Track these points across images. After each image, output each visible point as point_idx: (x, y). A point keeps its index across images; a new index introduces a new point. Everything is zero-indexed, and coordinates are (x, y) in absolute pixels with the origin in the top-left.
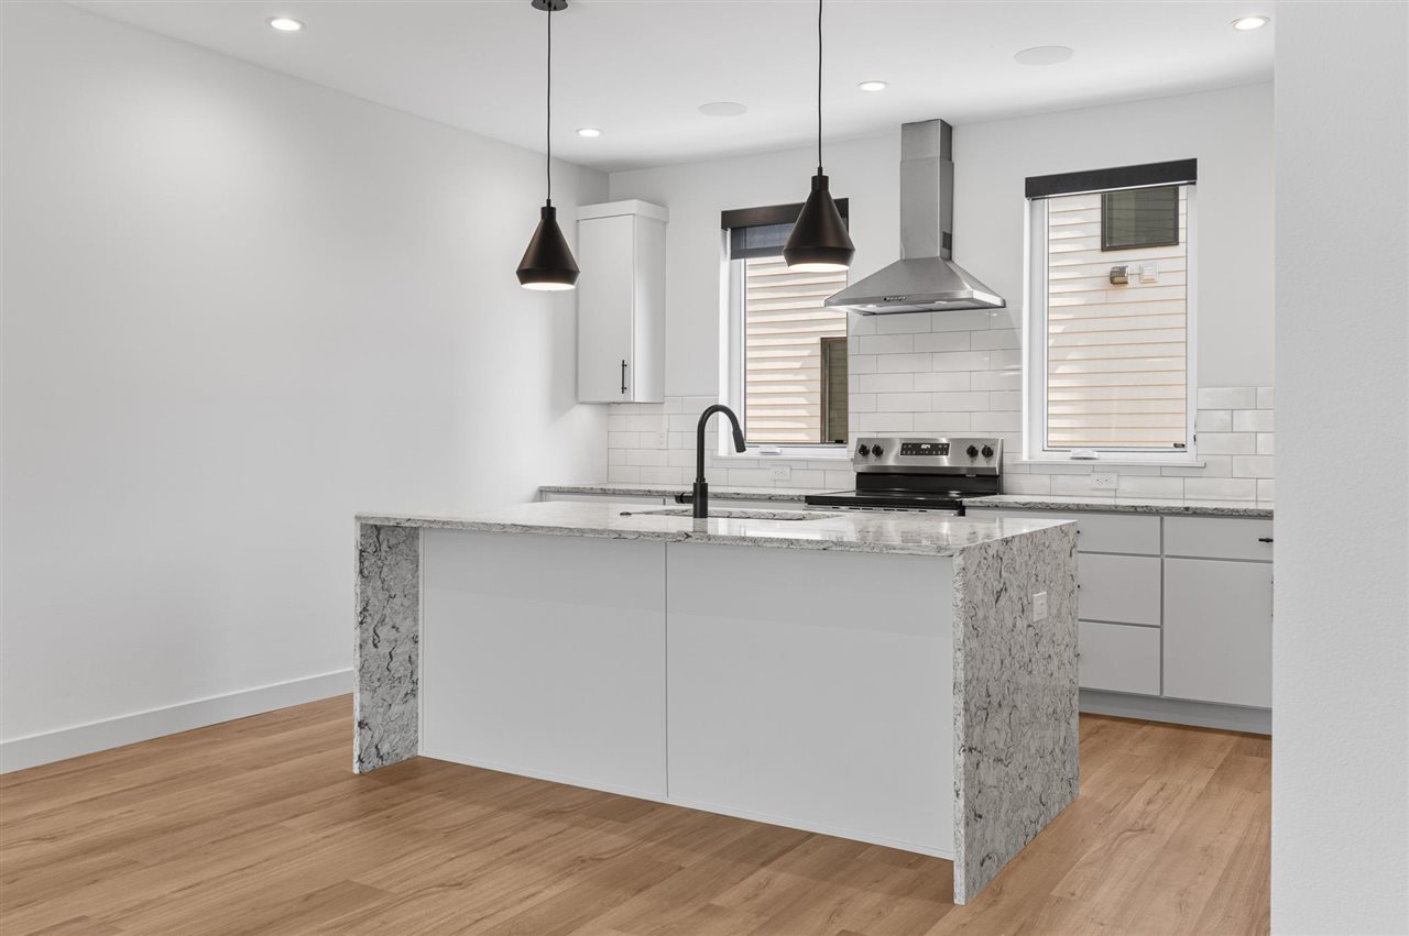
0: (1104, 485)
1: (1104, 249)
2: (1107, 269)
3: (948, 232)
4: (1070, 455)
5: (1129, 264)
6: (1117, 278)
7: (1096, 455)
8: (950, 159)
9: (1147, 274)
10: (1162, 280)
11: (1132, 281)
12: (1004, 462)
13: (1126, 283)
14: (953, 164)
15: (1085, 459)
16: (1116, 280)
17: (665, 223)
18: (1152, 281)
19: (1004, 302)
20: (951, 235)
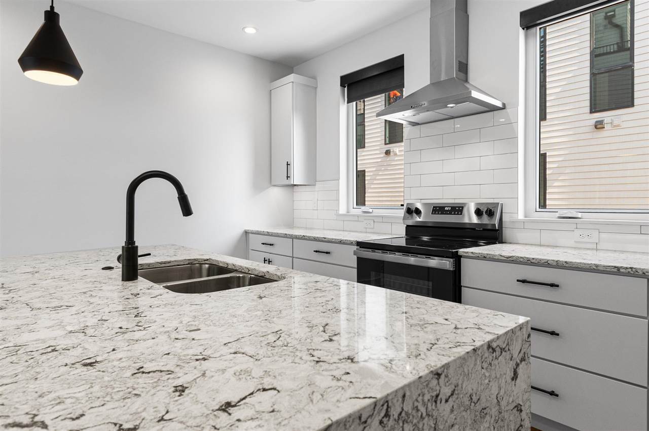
0: (586, 239)
1: (591, 112)
2: (593, 122)
3: (465, 62)
4: (557, 215)
5: (605, 119)
6: (599, 125)
7: (579, 215)
8: (467, 13)
9: (616, 123)
10: (624, 125)
11: (607, 127)
12: (504, 219)
13: (604, 128)
14: (468, 16)
15: (570, 218)
16: (598, 127)
17: (316, 88)
18: (618, 126)
19: (504, 105)
20: (467, 65)
